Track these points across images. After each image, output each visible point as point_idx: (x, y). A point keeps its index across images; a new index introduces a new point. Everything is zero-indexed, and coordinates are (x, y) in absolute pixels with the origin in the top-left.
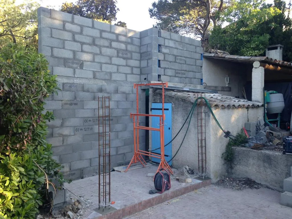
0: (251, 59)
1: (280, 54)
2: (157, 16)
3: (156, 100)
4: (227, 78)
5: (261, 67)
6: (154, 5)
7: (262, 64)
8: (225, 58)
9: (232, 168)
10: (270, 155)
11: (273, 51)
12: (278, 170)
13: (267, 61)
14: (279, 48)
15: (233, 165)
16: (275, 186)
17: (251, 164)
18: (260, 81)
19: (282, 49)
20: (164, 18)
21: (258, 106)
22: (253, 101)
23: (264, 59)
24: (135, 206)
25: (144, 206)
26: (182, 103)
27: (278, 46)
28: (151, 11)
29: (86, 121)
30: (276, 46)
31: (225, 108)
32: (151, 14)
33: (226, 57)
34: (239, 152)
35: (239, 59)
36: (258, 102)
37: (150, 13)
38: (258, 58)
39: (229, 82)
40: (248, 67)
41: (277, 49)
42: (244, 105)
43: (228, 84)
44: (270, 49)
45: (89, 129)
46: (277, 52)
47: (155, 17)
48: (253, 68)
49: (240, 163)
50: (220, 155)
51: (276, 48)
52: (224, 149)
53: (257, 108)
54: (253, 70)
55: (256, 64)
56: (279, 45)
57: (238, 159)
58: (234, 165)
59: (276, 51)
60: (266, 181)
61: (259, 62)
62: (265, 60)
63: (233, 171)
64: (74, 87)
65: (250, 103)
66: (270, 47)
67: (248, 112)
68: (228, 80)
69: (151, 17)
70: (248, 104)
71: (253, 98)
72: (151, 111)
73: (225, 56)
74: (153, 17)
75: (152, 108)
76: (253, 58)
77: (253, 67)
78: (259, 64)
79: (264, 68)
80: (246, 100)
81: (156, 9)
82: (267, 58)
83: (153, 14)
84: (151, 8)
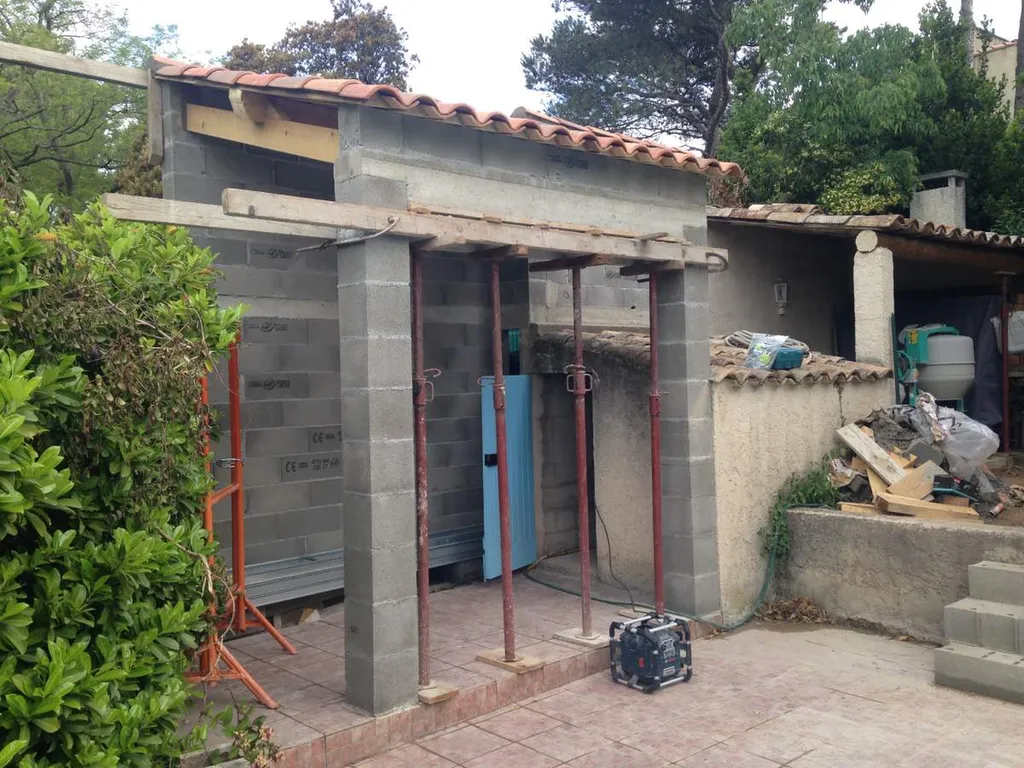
0: (850, 224)
1: (957, 202)
2: (549, 80)
3: (542, 365)
4: (779, 287)
5: (879, 250)
6: (538, 44)
7: (883, 239)
8: (765, 221)
9: (788, 577)
10: (906, 530)
11: (933, 191)
12: (932, 578)
13: (902, 229)
14: (952, 183)
15: (793, 569)
16: (926, 631)
17: (850, 561)
18: (880, 294)
19: (963, 184)
20: (575, 86)
21: (874, 375)
22: (860, 361)
23: (888, 224)
24: (474, 695)
25: (504, 694)
26: (624, 372)
27: (950, 177)
28: (529, 63)
29: (317, 439)
30: (944, 174)
31: (760, 385)
32: (532, 74)
33: (769, 218)
34: (810, 524)
35: (809, 226)
36: (877, 362)
37: (527, 70)
38: (872, 221)
39: (787, 299)
40: (839, 249)
41: (947, 186)
42: (824, 374)
43: (783, 307)
45: (329, 465)
46: (945, 197)
47: (542, 85)
48: (857, 254)
49: (815, 560)
50: (750, 535)
51: (942, 183)
52: (760, 517)
53: (871, 382)
54: (858, 258)
55: (866, 241)
56: (954, 172)
57: (807, 548)
58: (797, 568)
59: (942, 193)
60: (897, 615)
61: (874, 234)
62: (891, 225)
63: (794, 587)
64: (277, 330)
65: (848, 367)
66: (923, 177)
67: (840, 397)
68: (784, 294)
69: (529, 87)
70: (840, 372)
71: (861, 349)
73: (767, 216)
74: (539, 85)
76: (855, 221)
77: (854, 249)
78: (876, 240)
79: (891, 253)
80: (838, 358)
81: (546, 56)
82: (899, 219)
83: (535, 74)
84: (529, 54)
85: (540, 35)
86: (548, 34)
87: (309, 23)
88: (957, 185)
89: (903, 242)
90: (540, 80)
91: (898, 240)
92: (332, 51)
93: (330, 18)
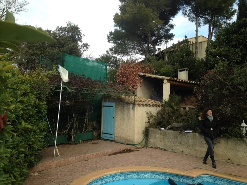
0: (163, 78)
1: (186, 74)
2: (113, 41)
3: (106, 100)
4: (153, 88)
5: (167, 83)
6: (111, 33)
7: (168, 81)
9: (148, 140)
14: (186, 71)
15: (148, 139)
18: (167, 91)
19: (188, 71)
23: (169, 79)
31: (144, 106)
37: (108, 38)
38: (166, 78)
40: (161, 82)
42: (156, 105)
44: (181, 71)
46: (184, 73)
51: (184, 70)
54: (164, 84)
55: (165, 81)
56: (186, 69)
57: (151, 135)
63: (148, 142)
66: (181, 69)
67: (153, 108)
69: (109, 42)
70: (159, 104)
72: (103, 107)
75: (104, 105)
77: (163, 83)
78: (167, 81)
79: (169, 84)
80: (160, 102)
81: (112, 36)
82: (171, 78)
83: (110, 39)
84: (109, 35)
85: (111, 31)
86: (113, 31)
87: (62, 27)
88: (187, 71)
89: (172, 82)
90: (111, 41)
91: (171, 81)
92: (66, 33)
93: (66, 26)
